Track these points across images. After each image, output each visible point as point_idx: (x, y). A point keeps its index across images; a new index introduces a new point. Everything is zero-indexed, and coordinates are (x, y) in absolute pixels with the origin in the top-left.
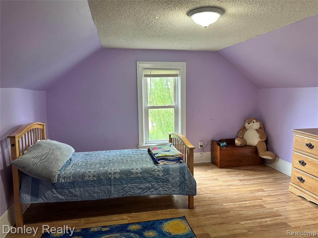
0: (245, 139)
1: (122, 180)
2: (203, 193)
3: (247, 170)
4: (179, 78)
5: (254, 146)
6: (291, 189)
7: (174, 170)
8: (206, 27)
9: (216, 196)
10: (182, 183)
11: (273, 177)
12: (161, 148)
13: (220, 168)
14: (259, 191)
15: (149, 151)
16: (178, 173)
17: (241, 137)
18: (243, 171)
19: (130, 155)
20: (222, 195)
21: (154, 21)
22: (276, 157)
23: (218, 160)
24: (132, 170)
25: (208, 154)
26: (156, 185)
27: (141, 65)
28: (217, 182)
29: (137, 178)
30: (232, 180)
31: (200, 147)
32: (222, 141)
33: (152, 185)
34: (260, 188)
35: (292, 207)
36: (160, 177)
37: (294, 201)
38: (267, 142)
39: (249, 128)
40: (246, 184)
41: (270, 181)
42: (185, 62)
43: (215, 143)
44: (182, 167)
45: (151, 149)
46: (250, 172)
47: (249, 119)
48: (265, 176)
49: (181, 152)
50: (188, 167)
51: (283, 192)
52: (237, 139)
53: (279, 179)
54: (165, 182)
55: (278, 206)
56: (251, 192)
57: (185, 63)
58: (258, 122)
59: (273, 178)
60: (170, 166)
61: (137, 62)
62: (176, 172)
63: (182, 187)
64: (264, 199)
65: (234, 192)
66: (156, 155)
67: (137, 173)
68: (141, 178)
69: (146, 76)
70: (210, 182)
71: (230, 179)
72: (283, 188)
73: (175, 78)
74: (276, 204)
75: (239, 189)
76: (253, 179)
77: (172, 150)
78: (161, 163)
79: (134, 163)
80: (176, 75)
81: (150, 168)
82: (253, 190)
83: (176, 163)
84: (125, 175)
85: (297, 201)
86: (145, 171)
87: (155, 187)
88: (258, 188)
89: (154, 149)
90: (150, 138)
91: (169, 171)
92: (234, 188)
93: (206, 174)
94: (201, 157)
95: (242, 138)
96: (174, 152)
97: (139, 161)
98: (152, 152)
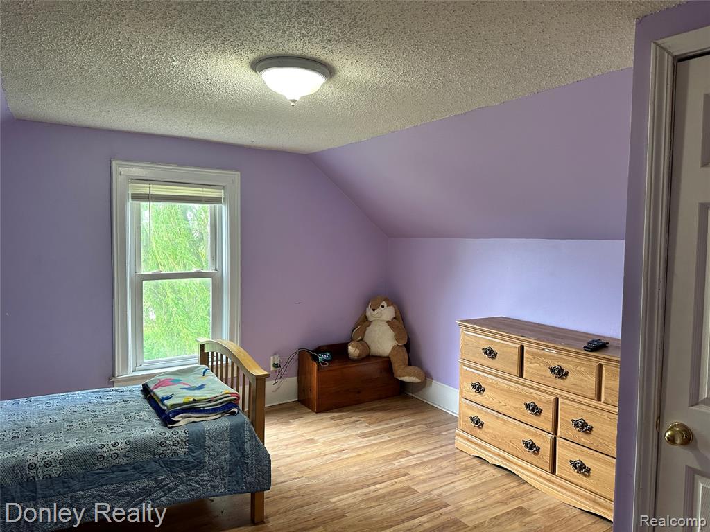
0: (368, 342)
1: (71, 481)
2: (283, 479)
3: (372, 410)
4: (224, 209)
5: (385, 357)
6: (460, 443)
7: (216, 436)
8: (294, 101)
9: (314, 481)
10: (237, 465)
11: (423, 420)
12: (179, 381)
13: (317, 412)
14: (400, 455)
15: (146, 391)
16: (227, 442)
17: (360, 338)
18: (364, 415)
19: (90, 408)
20: (326, 477)
21: (167, 69)
22: (427, 377)
23: (314, 394)
24: (99, 450)
25: (291, 382)
26: (169, 481)
27: (124, 171)
28: (313, 447)
29: (115, 469)
30: (344, 437)
31: (272, 368)
32: (320, 350)
33: (156, 481)
34: (402, 448)
35: (466, 483)
36: (179, 457)
37: (467, 468)
38: (409, 347)
39: (374, 319)
40: (374, 444)
41: (418, 430)
42: (237, 170)
43: (306, 356)
44: (237, 424)
45: (151, 386)
46: (380, 415)
47: (373, 300)
48: (409, 420)
49: (232, 387)
50: (252, 423)
51: (446, 451)
52: (353, 343)
53: (436, 424)
54: (194, 467)
55: (441, 485)
56: (386, 460)
57: (239, 173)
58: (390, 306)
59: (424, 422)
60: (207, 427)
61: (114, 163)
62: (222, 440)
63: (237, 474)
64: (413, 472)
65: (351, 466)
66: (168, 403)
67: (114, 456)
68: (128, 468)
69: (137, 197)
70: (298, 450)
71: (340, 436)
72: (444, 443)
73: (213, 205)
74: (436, 481)
75: (362, 458)
76: (386, 431)
77: (210, 385)
78: (181, 421)
79: (103, 429)
80: (216, 201)
81: (151, 439)
82: (389, 456)
83: (220, 416)
84: (79, 465)
85: (472, 467)
86: (140, 448)
87: (165, 485)
88: (399, 450)
89: (160, 384)
90: (145, 355)
91: (204, 438)
92: (351, 455)
93: (289, 432)
94: (276, 391)
95: (362, 340)
96: (216, 388)
97: (119, 420)
98: (155, 394)
